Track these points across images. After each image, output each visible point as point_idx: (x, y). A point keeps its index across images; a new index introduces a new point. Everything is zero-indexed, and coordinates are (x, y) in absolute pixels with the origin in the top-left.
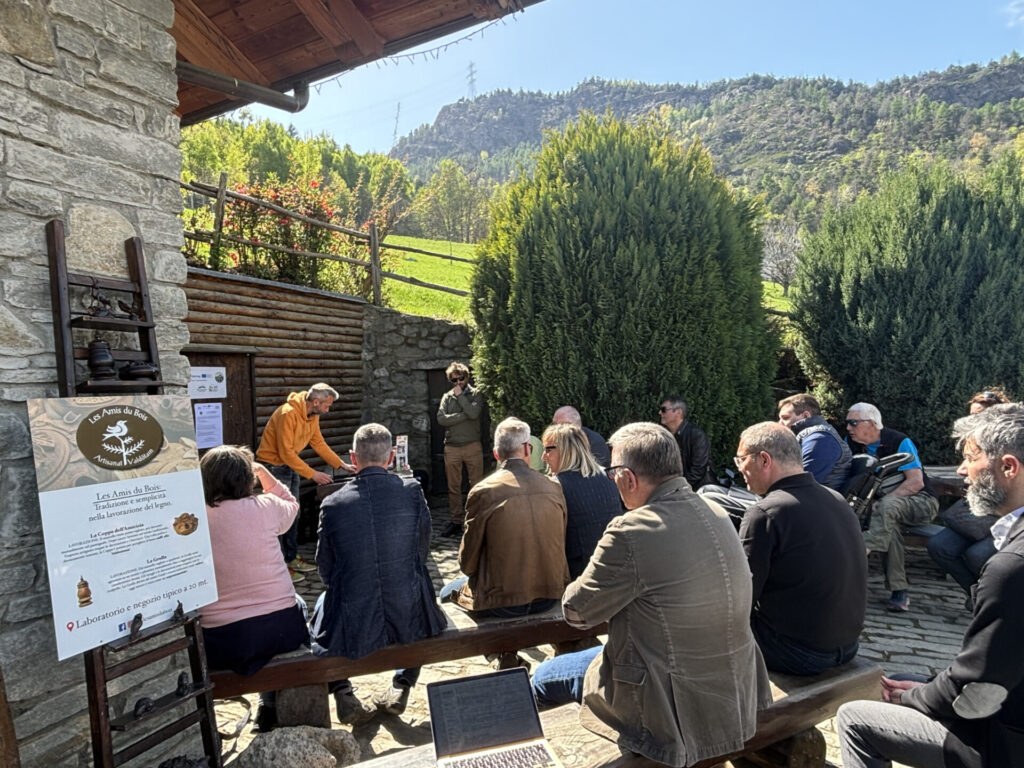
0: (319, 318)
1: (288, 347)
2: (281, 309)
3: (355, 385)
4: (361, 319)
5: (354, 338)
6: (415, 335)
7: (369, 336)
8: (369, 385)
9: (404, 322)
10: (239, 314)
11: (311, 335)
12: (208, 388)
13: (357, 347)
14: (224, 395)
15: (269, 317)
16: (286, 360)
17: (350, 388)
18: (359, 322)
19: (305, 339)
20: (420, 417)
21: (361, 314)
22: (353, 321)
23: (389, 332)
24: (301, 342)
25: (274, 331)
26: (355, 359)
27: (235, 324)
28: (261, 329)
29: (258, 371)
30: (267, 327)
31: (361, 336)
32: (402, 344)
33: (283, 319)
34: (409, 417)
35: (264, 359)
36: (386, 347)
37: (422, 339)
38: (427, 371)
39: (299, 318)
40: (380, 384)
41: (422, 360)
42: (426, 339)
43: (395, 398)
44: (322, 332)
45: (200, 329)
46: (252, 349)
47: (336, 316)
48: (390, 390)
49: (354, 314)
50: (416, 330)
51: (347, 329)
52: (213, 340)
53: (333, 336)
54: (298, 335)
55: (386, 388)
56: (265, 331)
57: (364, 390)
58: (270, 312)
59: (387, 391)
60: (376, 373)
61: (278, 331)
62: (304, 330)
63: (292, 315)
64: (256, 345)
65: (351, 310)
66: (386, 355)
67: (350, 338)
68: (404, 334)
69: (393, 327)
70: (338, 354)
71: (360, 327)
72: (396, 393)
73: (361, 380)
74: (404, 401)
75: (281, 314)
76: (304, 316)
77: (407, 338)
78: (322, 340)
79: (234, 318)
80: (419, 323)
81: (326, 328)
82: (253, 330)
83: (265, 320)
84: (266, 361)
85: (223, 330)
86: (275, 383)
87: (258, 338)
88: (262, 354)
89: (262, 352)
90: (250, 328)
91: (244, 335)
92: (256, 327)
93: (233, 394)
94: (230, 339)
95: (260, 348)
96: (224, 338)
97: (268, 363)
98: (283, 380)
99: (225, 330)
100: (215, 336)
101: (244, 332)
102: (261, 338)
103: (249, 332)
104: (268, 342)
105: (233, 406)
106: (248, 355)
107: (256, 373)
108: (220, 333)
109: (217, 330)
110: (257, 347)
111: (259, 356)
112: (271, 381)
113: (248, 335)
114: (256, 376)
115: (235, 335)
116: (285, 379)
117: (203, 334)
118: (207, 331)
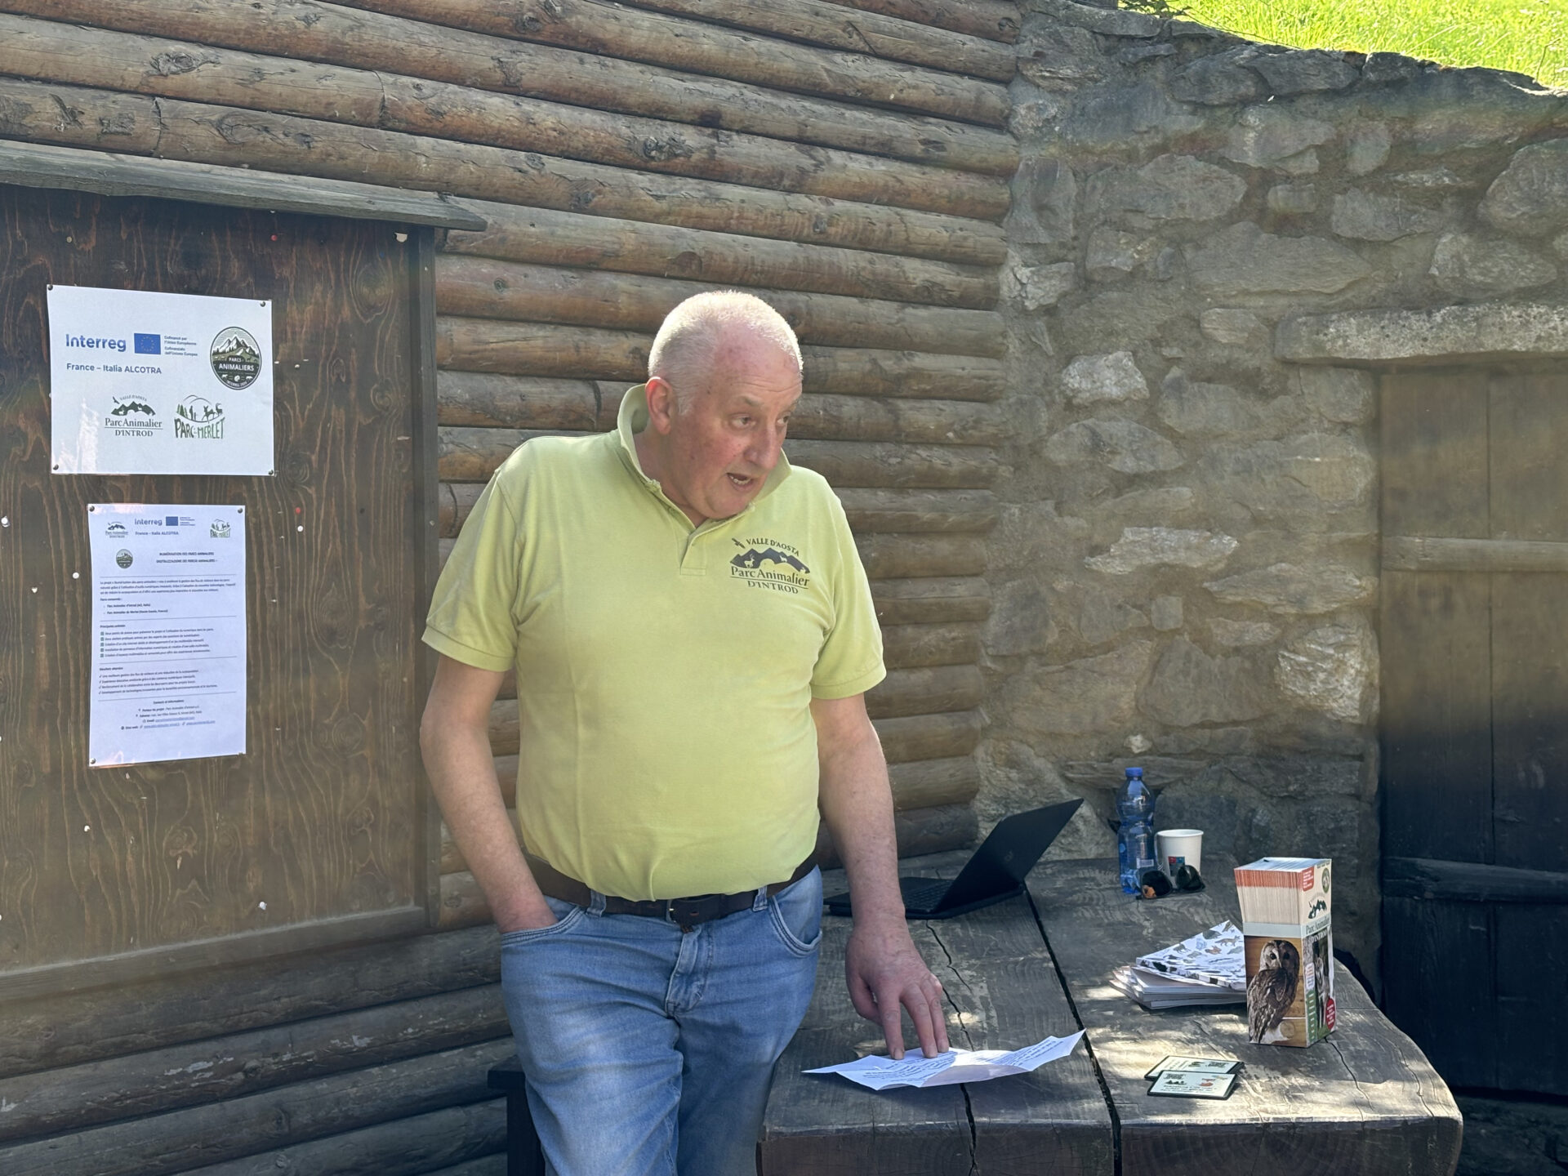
0: (789, 59)
1: (622, 213)
3: (965, 444)
4: (1006, 78)
5: (967, 184)
6: (1311, 164)
7: (1046, 174)
8: (1035, 451)
9: (1248, 88)
11: (743, 149)
12: (166, 414)
13: (978, 235)
14: (262, 463)
15: (519, 31)
16: (608, 280)
17: (938, 458)
18: (993, 95)
19: (712, 171)
20: (1320, 643)
22: (964, 88)
23: (1163, 148)
24: (689, 189)
25: (548, 116)
26: (968, 301)
27: (335, 56)
28: (477, 96)
29: (458, 334)
30: (511, 88)
31: (1005, 174)
32: (1231, 218)
33: (597, 47)
34: (1258, 632)
35: (486, 268)
36: (1141, 235)
37: (1356, 181)
38: (1375, 371)
39: (683, 48)
40: (1097, 444)
41: (1351, 309)
42: (1378, 182)
43: (1179, 525)
44: (805, 141)
45: (134, 73)
46: (422, 206)
48: (1157, 479)
49: (971, 46)
50: (1320, 132)
51: (935, 129)
52: (204, 136)
53: (860, 167)
54: (675, 148)
55: (1127, 464)
56: (499, 109)
57: (1005, 471)
59: (1134, 480)
60: (1075, 378)
61: (566, 115)
62: (710, 121)
64: (445, 189)
65: (958, 27)
66: (1135, 275)
67: (940, 181)
68: (1252, 159)
69: (1183, 123)
70: (883, 265)
71: (1000, 124)
72: (1184, 495)
73: (994, 416)
74: (1230, 543)
76: (709, 42)
77: (1264, 179)
78: (798, 184)
79: (332, 21)
80: (1333, 94)
81: (824, 117)
82: (433, 100)
83: (502, 49)
84: (501, 284)
85: (263, 86)
86: (546, 411)
87: (461, 146)
88: (477, 240)
89: (481, 226)
90: (418, 87)
91: (382, 125)
92: (452, 87)
93: (314, 458)
94: (305, 138)
95: (464, 203)
96: (266, 129)
97: (507, 294)
98: (591, 398)
99: (279, 89)
100: (216, 117)
101: (383, 107)
102: (475, 149)
103: (409, 108)
104: (517, 175)
105: (307, 528)
106: (402, 238)
107: (439, 346)
108: (248, 100)
109: (230, 82)
110: (452, 199)
111: (462, 248)
112: (522, 397)
113: (403, 125)
114: (442, 367)
115: (332, 119)
116: (597, 391)
117: (147, 102)
118: (174, 83)
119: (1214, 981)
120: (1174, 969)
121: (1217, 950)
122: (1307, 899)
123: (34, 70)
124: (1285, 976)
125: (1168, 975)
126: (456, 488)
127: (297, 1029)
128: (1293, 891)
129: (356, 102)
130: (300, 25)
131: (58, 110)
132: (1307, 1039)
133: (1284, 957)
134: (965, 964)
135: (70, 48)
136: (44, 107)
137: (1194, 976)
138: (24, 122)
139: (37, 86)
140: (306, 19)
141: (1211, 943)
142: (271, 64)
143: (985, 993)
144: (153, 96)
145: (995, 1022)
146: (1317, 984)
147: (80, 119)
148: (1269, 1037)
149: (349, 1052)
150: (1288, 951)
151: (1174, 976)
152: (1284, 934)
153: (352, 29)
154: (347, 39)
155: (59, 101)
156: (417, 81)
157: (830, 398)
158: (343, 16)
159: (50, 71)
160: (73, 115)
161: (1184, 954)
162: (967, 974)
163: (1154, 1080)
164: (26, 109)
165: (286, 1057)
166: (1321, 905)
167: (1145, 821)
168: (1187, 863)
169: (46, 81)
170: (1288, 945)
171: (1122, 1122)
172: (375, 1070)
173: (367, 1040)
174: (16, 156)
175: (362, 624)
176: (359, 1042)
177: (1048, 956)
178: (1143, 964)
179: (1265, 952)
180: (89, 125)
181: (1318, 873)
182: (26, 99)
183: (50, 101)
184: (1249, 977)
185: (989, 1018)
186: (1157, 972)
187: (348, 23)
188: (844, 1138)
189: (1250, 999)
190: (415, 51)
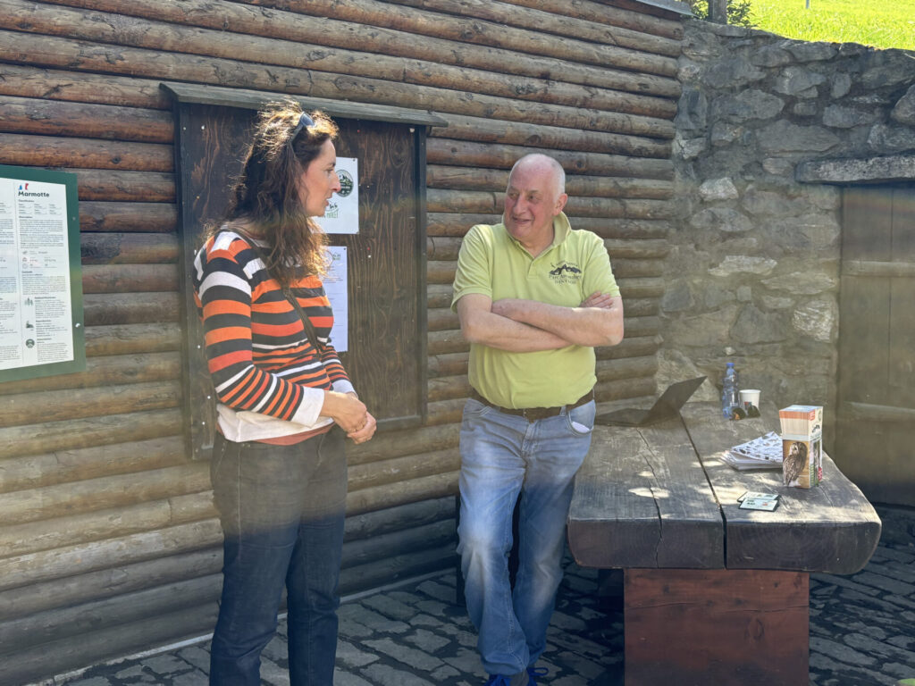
0: (580, 48)
1: (506, 118)
2: (492, 20)
3: (654, 219)
4: (676, 56)
5: (658, 103)
6: (814, 93)
7: (694, 98)
8: (687, 221)
9: (786, 59)
10: (394, 25)
11: (560, 89)
13: (663, 126)
14: (354, 229)
15: (463, 38)
16: (499, 148)
17: (643, 225)
18: (671, 64)
19: (546, 99)
20: (813, 307)
21: (678, 44)
22: (658, 61)
23: (747, 86)
24: (536, 106)
25: (475, 76)
26: (657, 155)
27: (384, 51)
28: (445, 67)
29: (435, 172)
30: (459, 63)
31: (674, 98)
32: (778, 117)
33: (497, 45)
34: (786, 302)
35: (448, 143)
36: (737, 125)
37: (835, 101)
38: (841, 186)
39: (534, 44)
40: (714, 219)
41: (831, 158)
42: (844, 101)
43: (751, 254)
44: (586, 85)
45: (300, 60)
46: (420, 116)
47: (618, 45)
48: (741, 235)
49: (661, 41)
50: (818, 79)
51: (645, 79)
52: (329, 87)
53: (611, 96)
54: (529, 90)
55: (729, 228)
56: (454, 73)
57: (673, 231)
58: (467, 25)
59: (731, 235)
60: (705, 189)
61: (483, 75)
62: (545, 76)
63: (517, 36)
64: (430, 108)
65: (655, 33)
66: (733, 143)
67: (648, 102)
68: (787, 91)
69: (756, 75)
70: (620, 139)
71: (673, 76)
72: (754, 241)
73: (669, 206)
74: (773, 263)
75: (494, 31)
76: (546, 42)
77: (791, 101)
78: (585, 104)
79: (383, 35)
80: (825, 62)
81: (596, 74)
82: (426, 70)
83: (456, 46)
84: (454, 150)
85: (354, 64)
86: (472, 206)
87: (437, 89)
88: (444, 131)
89: (446, 125)
90: (419, 64)
91: (404, 81)
92: (434, 64)
93: (375, 226)
94: (371, 87)
95: (439, 115)
96: (355, 84)
97: (457, 155)
98: (492, 199)
99: (360, 66)
100: (334, 79)
101: (405, 73)
102: (443, 91)
103: (416, 73)
104: (461, 102)
105: (373, 256)
106: (412, 130)
107: (428, 178)
108: (347, 71)
109: (340, 63)
110: (434, 113)
111: (438, 134)
112: (463, 200)
113: (413, 81)
114: (429, 187)
115: (382, 79)
116: (494, 197)
117: (305, 72)
118: (317, 63)
119: (767, 458)
120: (748, 453)
121: (768, 445)
122: (811, 424)
123: (258, 59)
124: (801, 457)
125: (746, 455)
126: (434, 239)
127: (369, 465)
128: (805, 421)
129: (393, 71)
130: (369, 37)
131: (268, 76)
132: (809, 485)
133: (800, 449)
134: (654, 448)
135: (273, 49)
136: (262, 75)
137: (759, 456)
138: (255, 81)
139: (260, 66)
140: (372, 35)
141: (765, 441)
142: (357, 55)
143: (664, 460)
144: (307, 69)
145: (669, 473)
146: (815, 461)
147: (277, 80)
148: (792, 484)
149: (389, 475)
150: (802, 447)
151: (748, 455)
152: (801, 439)
153: (391, 38)
154: (390, 43)
155: (268, 72)
156: (419, 61)
157: (596, 199)
158: (388, 33)
159: (265, 60)
160: (274, 78)
161: (753, 446)
162: (655, 452)
163: (741, 502)
164: (255, 76)
165: (365, 477)
166: (818, 427)
167: (735, 387)
168: (753, 404)
169: (263, 64)
170: (803, 444)
171: (728, 520)
172: (401, 483)
173: (397, 471)
174: (251, 96)
175: (395, 297)
176: (394, 471)
177: (691, 444)
178: (735, 450)
179: (792, 447)
180: (281, 82)
181: (817, 412)
182: (255, 71)
183: (265, 73)
184: (784, 458)
185: (666, 472)
186: (741, 453)
187: (390, 36)
188: (604, 524)
189: (784, 467)
190: (418, 48)
